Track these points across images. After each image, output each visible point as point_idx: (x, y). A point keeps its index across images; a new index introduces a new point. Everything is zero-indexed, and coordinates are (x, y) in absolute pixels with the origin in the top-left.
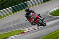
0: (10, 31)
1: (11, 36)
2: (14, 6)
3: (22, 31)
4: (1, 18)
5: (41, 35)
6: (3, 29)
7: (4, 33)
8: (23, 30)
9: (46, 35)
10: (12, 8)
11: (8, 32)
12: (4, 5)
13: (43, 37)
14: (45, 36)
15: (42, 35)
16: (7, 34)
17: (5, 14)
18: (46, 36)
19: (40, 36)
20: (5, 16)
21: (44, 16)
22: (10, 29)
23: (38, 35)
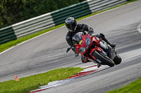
0: (48, 71)
1: (51, 81)
2: (58, 11)
3: (76, 69)
4: (27, 39)
5: (122, 80)
6: (32, 64)
7: (33, 74)
8: (79, 68)
9: (134, 79)
10: (52, 15)
11: (43, 72)
12: (35, 8)
13: (125, 85)
14: (130, 82)
15: (124, 80)
16: (39, 78)
17: (37, 28)
18: (134, 82)
19: (119, 81)
20: (37, 33)
21: (128, 34)
22: (47, 64)
23: (115, 81)
